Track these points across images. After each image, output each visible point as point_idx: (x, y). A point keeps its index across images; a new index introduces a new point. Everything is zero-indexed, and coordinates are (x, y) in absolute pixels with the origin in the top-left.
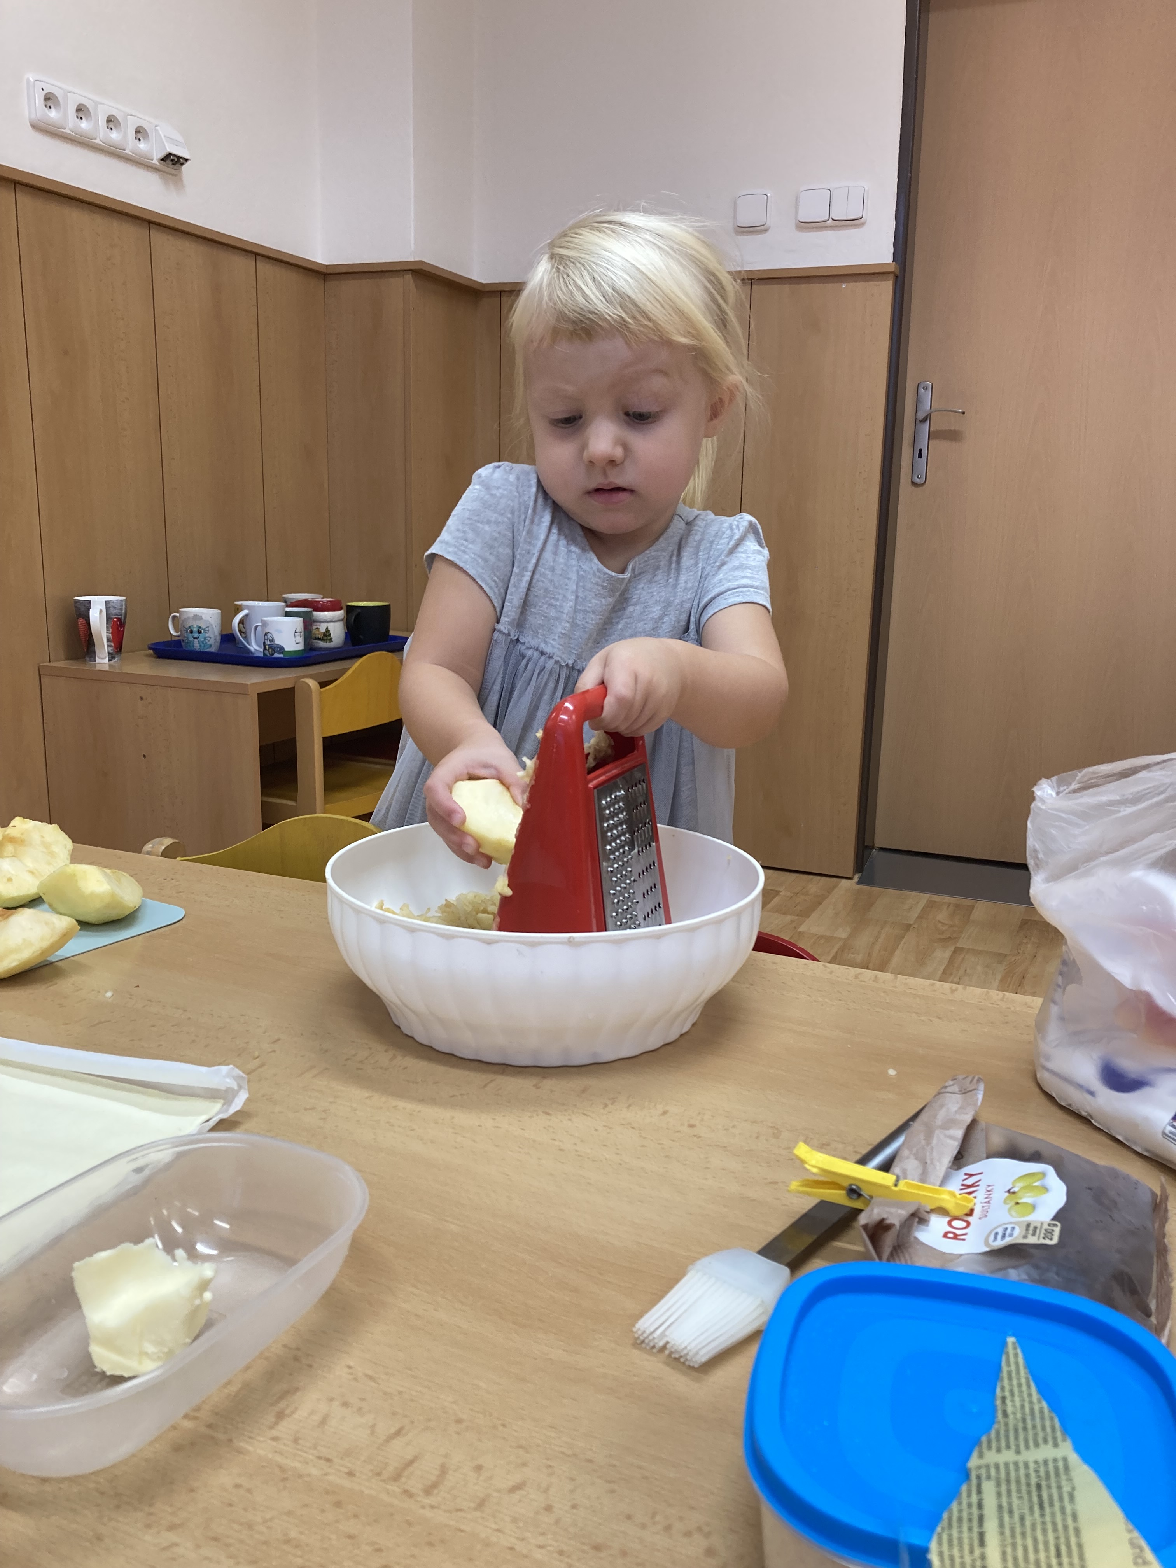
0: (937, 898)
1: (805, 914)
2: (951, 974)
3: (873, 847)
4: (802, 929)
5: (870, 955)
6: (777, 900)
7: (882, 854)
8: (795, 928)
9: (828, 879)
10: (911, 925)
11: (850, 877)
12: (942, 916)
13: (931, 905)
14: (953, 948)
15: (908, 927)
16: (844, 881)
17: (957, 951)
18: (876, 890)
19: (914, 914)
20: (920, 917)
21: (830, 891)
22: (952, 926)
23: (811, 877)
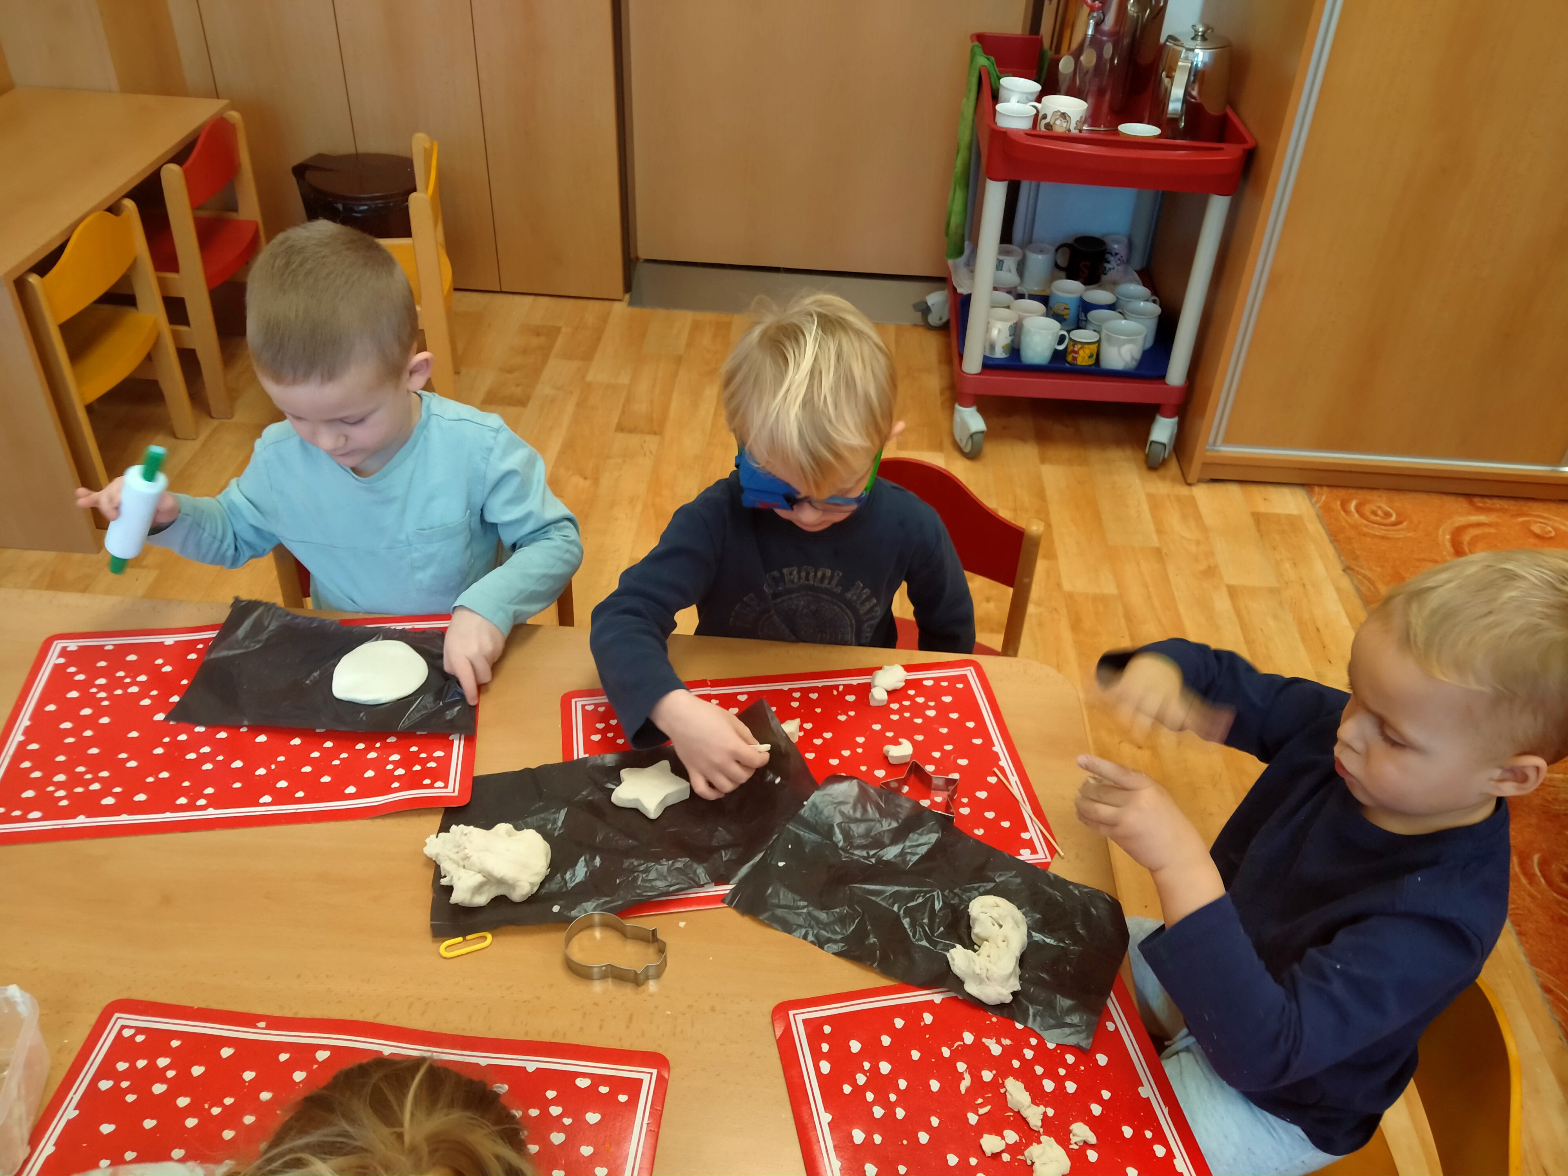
0: (701, 316)
3: (637, 259)
5: (652, 401)
6: (560, 341)
7: (647, 265)
9: (600, 302)
10: (681, 357)
11: (622, 299)
15: (679, 361)
16: (616, 303)
18: (646, 312)
21: (605, 318)
22: (714, 351)
23: (584, 302)
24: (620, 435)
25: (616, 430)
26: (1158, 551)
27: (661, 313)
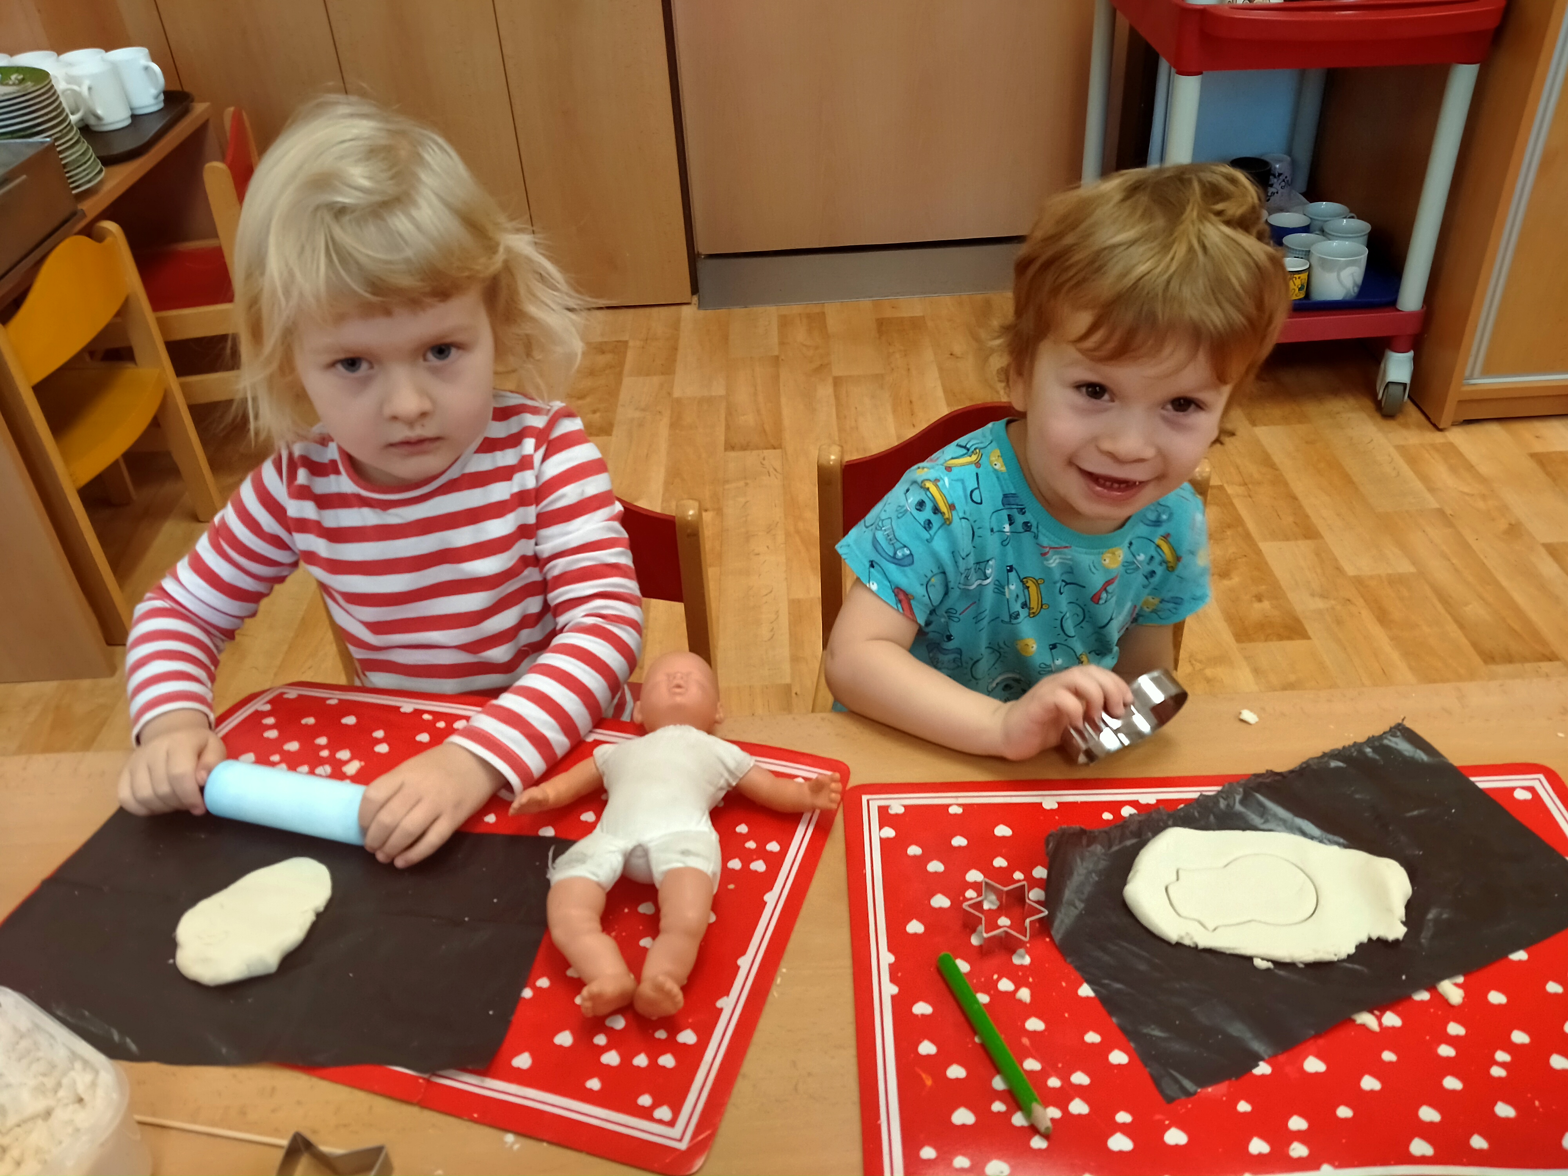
0: (785, 310)
1: (668, 368)
2: (845, 417)
3: (699, 257)
4: (677, 393)
5: (758, 411)
6: (630, 356)
7: (706, 261)
8: (669, 394)
9: (666, 308)
10: (777, 357)
11: (690, 302)
12: (800, 334)
13: (785, 323)
14: (830, 381)
15: (776, 361)
16: (684, 308)
17: (837, 382)
18: (721, 313)
19: (774, 339)
20: (782, 343)
21: (676, 325)
22: (817, 348)
23: (648, 310)
24: (732, 454)
25: (726, 450)
26: (1441, 512)
27: (739, 312)
